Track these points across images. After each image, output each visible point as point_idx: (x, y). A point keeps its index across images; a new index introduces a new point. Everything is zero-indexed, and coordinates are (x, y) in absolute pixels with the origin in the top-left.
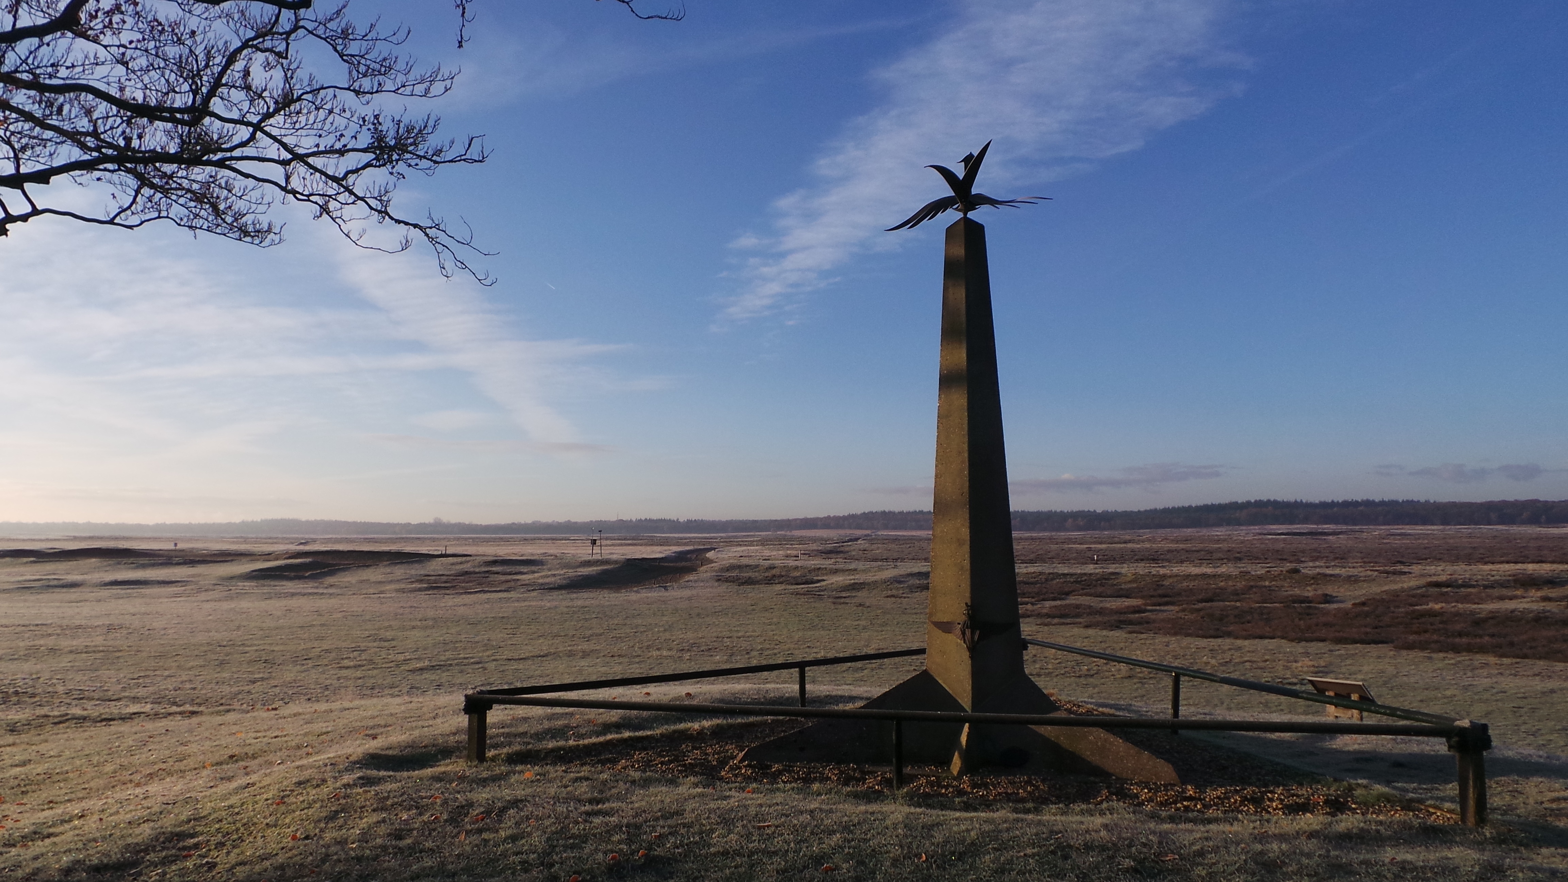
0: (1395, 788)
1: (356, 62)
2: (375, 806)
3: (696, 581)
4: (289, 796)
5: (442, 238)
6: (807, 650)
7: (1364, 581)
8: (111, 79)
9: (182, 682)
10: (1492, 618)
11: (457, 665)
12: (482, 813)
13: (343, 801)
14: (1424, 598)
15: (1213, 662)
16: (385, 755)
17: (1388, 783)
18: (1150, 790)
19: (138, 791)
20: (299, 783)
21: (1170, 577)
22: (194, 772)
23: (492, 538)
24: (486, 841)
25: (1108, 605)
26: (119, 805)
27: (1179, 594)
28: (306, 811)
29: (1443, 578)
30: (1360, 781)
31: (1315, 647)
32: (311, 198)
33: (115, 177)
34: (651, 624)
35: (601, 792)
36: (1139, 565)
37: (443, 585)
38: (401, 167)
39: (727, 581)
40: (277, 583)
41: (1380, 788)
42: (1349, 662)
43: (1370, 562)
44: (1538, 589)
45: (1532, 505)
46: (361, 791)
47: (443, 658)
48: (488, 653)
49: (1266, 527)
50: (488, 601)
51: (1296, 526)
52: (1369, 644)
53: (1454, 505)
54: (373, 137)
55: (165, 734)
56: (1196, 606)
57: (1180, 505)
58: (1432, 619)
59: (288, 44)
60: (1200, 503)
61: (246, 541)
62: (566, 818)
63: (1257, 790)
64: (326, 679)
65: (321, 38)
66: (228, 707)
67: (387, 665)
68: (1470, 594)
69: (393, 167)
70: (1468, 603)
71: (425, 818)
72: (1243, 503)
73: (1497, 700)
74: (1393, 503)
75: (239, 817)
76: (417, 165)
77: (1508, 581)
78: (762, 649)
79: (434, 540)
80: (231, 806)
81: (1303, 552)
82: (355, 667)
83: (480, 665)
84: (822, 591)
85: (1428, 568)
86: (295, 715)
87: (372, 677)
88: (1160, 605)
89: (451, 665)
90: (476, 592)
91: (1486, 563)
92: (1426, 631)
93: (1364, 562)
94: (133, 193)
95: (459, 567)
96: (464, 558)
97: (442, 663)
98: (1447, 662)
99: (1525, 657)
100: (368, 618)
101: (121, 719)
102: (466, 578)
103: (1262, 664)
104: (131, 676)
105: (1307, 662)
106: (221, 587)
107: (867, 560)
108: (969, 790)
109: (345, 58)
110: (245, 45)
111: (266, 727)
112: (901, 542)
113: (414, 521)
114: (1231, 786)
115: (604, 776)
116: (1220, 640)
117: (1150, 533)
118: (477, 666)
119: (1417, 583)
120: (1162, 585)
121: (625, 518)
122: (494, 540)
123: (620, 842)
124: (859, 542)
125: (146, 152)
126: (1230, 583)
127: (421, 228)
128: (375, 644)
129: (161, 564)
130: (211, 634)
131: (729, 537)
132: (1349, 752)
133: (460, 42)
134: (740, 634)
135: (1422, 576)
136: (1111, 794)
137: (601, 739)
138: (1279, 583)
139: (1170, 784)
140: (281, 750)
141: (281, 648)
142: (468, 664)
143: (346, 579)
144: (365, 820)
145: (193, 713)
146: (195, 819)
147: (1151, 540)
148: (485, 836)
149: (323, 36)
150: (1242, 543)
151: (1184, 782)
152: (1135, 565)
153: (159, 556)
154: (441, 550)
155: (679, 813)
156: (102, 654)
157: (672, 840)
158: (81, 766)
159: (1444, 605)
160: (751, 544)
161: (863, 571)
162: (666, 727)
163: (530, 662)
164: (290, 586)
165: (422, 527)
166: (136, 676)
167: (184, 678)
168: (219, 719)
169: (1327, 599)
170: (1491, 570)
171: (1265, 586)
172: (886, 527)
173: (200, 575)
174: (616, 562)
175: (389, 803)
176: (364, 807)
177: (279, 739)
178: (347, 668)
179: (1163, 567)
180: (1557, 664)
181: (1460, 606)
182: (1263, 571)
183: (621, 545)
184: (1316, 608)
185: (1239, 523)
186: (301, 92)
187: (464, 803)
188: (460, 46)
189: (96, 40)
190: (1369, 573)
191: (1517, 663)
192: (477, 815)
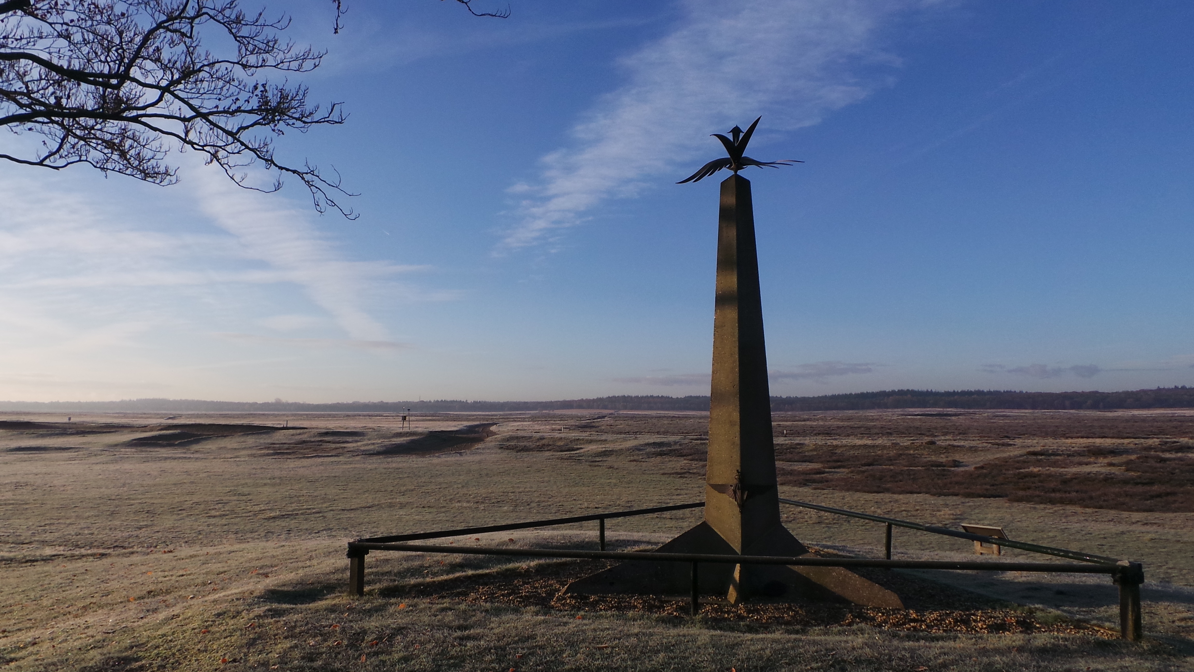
0: (1063, 611)
1: (246, 43)
2: (286, 634)
3: (483, 449)
4: (212, 626)
5: (317, 182)
6: (574, 502)
7: (981, 451)
8: (52, 50)
9: (81, 529)
10: (1075, 479)
11: (302, 514)
12: (375, 639)
13: (257, 630)
14: (1026, 463)
15: (879, 511)
16: (282, 591)
17: (1057, 607)
18: (883, 614)
19: (78, 620)
20: (219, 615)
21: (841, 446)
22: (122, 605)
23: (323, 415)
24: (384, 662)
25: (796, 468)
26: (66, 634)
27: (848, 460)
28: (229, 638)
29: (1039, 449)
30: (1037, 606)
31: (951, 500)
32: (205, 148)
33: (45, 128)
34: (451, 482)
35: (465, 620)
36: (818, 438)
37: (285, 451)
38: (281, 125)
39: (507, 449)
40: (152, 450)
41: (1055, 612)
42: (977, 511)
43: (985, 437)
44: (1105, 457)
45: (1094, 395)
46: (272, 621)
47: (290, 509)
48: (325, 505)
49: (907, 409)
50: (322, 464)
51: (928, 409)
52: (990, 498)
53: (1040, 395)
54: (260, 101)
55: (86, 573)
56: (860, 469)
57: (844, 393)
58: (1033, 479)
59: (192, 27)
60: (859, 391)
61: (125, 416)
62: (443, 642)
63: (963, 613)
64: (199, 526)
65: (221, 23)
66: (131, 550)
67: (247, 515)
68: (1058, 460)
69: (276, 125)
70: (1057, 467)
71: (329, 643)
72: (889, 392)
73: (1086, 540)
74: (997, 393)
75: (172, 644)
76: (293, 124)
77: (1084, 451)
78: (539, 502)
79: (276, 416)
80: (164, 635)
81: (936, 428)
82: (220, 516)
83: (321, 515)
84: (581, 456)
85: (1026, 441)
86: (191, 557)
87: (235, 524)
88: (834, 468)
89: (297, 514)
90: (313, 457)
91: (1067, 438)
92: (1029, 488)
93: (981, 437)
94: (60, 141)
95: (298, 438)
96: (302, 431)
97: (290, 513)
98: (1047, 511)
99: (1101, 507)
100: (227, 477)
101: (43, 560)
102: (304, 445)
103: (914, 513)
104: (38, 524)
105: (947, 511)
106: (107, 452)
107: (614, 433)
108: (745, 614)
109: (238, 39)
110: (159, 26)
111: (170, 568)
112: (638, 419)
113: (260, 401)
114: (942, 610)
115: (463, 607)
116: (881, 495)
117: (822, 414)
118: (318, 515)
119: (1020, 452)
120: (835, 453)
121: (426, 399)
122: (323, 416)
123: (492, 662)
124: (606, 419)
125: (72, 108)
126: (885, 452)
127: (298, 173)
128: (235, 498)
129: (57, 434)
130: (101, 490)
131: (506, 415)
132: (1019, 583)
133: (336, 29)
134: (521, 490)
135: (1023, 447)
136: (855, 617)
137: (451, 576)
138: (920, 452)
139: (897, 609)
140: (189, 586)
141: (160, 501)
142: (311, 514)
143: (207, 447)
144: (280, 645)
145: (103, 555)
146: (136, 646)
147: (824, 419)
148: (382, 657)
149: (222, 21)
150: (890, 421)
151: (907, 607)
152: (815, 438)
153: (58, 428)
154: (283, 424)
155: (533, 637)
156: (11, 506)
157: (533, 659)
158: (21, 600)
159: (1040, 468)
160: (524, 420)
161: (612, 441)
162: (500, 566)
163: (359, 512)
164: (164, 452)
165: (266, 406)
166: (43, 524)
167: (83, 525)
168: (126, 561)
169: (956, 464)
170: (1071, 443)
171: (910, 454)
172: (625, 408)
173: (89, 443)
174: (421, 434)
175: (297, 630)
176: (277, 635)
177: (185, 577)
178: (214, 517)
179: (835, 439)
180: (1123, 512)
181: (1052, 469)
182: (909, 443)
183: (423, 420)
184: (949, 471)
185: (886, 406)
186: (201, 64)
187: (359, 631)
188: (336, 32)
189: (43, 19)
190: (985, 444)
191: (1096, 512)
192: (372, 641)
